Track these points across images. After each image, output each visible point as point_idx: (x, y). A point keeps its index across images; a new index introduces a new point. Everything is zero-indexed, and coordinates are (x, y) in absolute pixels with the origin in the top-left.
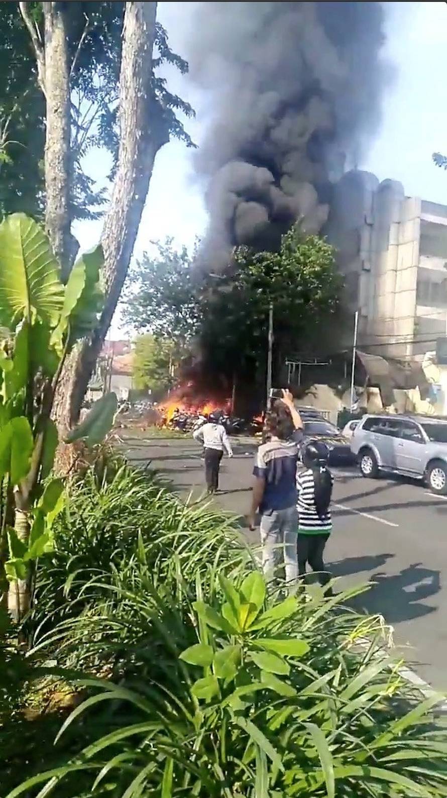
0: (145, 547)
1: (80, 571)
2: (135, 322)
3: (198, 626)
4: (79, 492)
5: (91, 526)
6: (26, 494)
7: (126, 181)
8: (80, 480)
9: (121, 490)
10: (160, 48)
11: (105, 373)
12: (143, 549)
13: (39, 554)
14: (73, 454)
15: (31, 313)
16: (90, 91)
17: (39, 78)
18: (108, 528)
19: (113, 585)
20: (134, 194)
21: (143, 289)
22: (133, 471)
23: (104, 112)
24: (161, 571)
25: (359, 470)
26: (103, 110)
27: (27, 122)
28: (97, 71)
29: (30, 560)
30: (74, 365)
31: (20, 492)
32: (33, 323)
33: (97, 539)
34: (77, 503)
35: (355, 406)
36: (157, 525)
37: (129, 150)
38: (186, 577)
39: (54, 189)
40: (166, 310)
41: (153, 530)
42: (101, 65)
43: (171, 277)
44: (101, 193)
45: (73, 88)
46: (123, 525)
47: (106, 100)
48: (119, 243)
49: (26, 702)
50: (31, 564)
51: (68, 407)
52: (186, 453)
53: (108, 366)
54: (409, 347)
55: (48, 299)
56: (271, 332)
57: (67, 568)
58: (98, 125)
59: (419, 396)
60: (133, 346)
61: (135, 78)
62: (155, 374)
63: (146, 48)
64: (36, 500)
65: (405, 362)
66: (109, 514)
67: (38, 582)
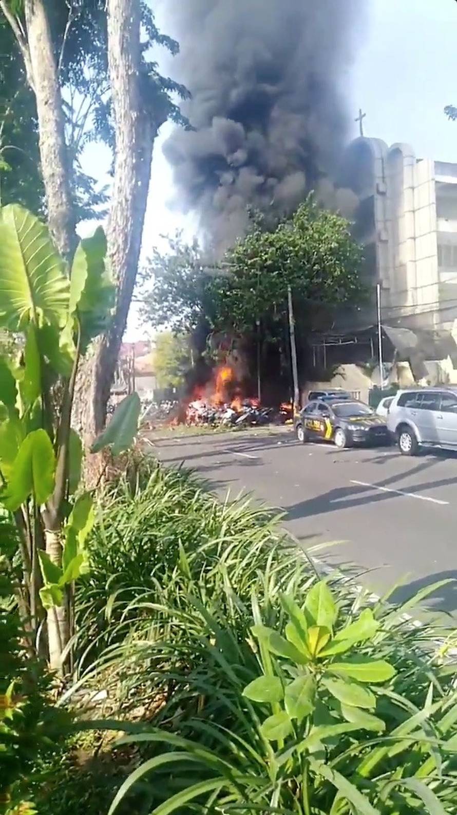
0: (188, 557)
1: (120, 591)
2: (152, 320)
3: (259, 651)
4: (113, 501)
5: (128, 539)
6: (54, 512)
7: (126, 168)
8: (112, 488)
9: (155, 495)
10: (147, 29)
11: (127, 375)
12: (185, 560)
13: (75, 576)
14: (102, 462)
15: (37, 315)
16: (81, 83)
17: (28, 76)
18: (146, 539)
19: (157, 603)
20: (137, 182)
21: (156, 285)
22: (166, 474)
23: (97, 106)
24: (207, 582)
25: (398, 449)
26: (97, 104)
27: (21, 126)
28: (87, 62)
29: (66, 584)
30: (94, 369)
31: (48, 511)
32: (41, 325)
33: (136, 552)
34: (112, 515)
35: (386, 382)
36: (198, 531)
37: (126, 134)
38: (235, 586)
39: (53, 187)
40: (183, 304)
41: (195, 536)
42: (90, 55)
43: (185, 271)
44: (104, 190)
45: (63, 84)
46: (162, 534)
47: (99, 92)
48: (126, 235)
49: (76, 743)
50: (67, 588)
51: (92, 413)
52: (218, 449)
53: (130, 368)
54: (436, 315)
55: (54, 298)
56: (291, 315)
57: (107, 588)
58: (93, 120)
59: (451, 366)
60: (153, 346)
61: (124, 56)
62: (178, 372)
63: (131, 21)
64: (66, 519)
65: (434, 331)
66: (146, 524)
67: (77, 605)
